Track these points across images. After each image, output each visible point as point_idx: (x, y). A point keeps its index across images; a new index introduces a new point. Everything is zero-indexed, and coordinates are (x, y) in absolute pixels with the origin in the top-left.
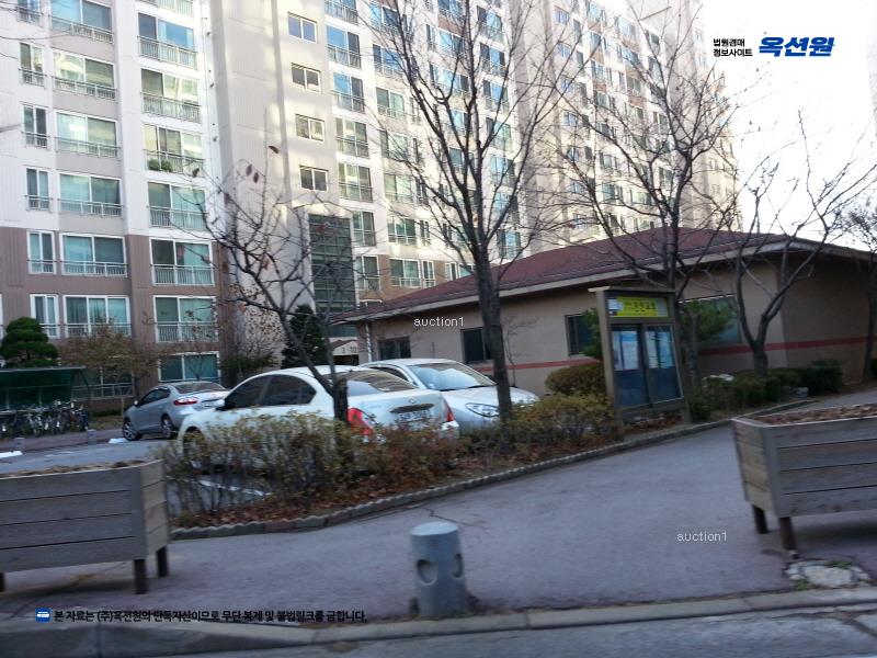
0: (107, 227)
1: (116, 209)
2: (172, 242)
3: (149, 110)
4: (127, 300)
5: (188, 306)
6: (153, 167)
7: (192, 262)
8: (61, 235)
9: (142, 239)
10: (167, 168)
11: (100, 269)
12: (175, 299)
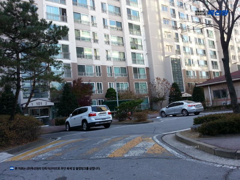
0: (123, 64)
1: (124, 60)
2: (137, 68)
3: (130, 33)
4: (128, 83)
5: (141, 84)
6: (132, 48)
7: (141, 73)
8: (114, 67)
9: (131, 67)
10: (135, 48)
11: (122, 76)
12: (138, 83)
